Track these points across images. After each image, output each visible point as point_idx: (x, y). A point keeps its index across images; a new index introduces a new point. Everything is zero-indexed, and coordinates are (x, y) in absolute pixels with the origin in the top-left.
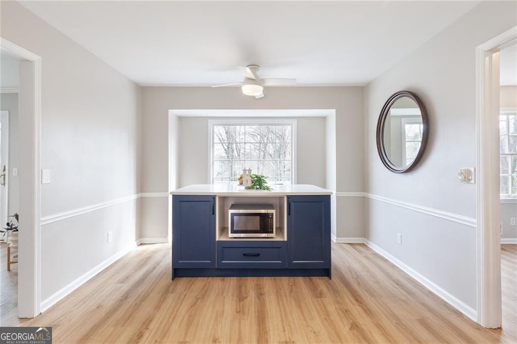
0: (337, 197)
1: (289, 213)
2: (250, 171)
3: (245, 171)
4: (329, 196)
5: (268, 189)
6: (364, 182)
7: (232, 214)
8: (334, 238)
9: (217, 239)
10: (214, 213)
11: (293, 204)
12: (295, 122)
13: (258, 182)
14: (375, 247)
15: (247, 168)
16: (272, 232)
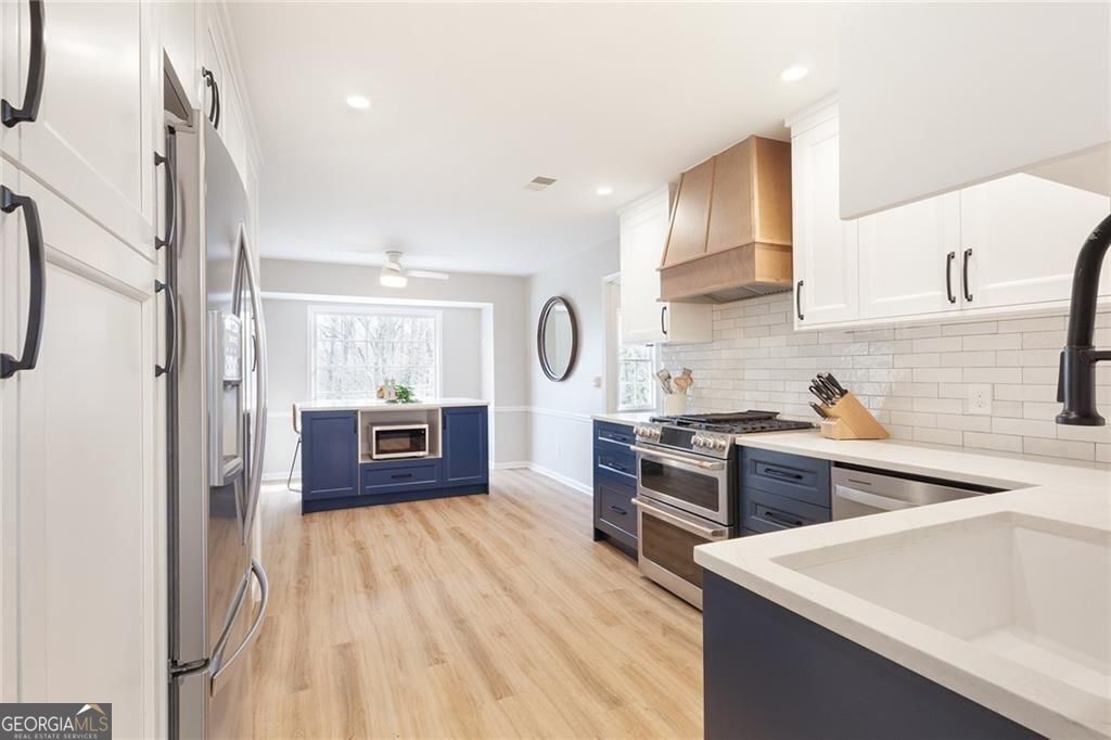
0: (496, 413)
1: (444, 428)
2: (393, 381)
3: (386, 381)
4: (486, 407)
5: (417, 401)
6: (526, 394)
7: (377, 432)
8: (492, 465)
9: (360, 462)
10: (356, 431)
11: (448, 417)
12: (440, 313)
13: (404, 394)
14: (537, 468)
15: (390, 378)
16: (424, 450)
